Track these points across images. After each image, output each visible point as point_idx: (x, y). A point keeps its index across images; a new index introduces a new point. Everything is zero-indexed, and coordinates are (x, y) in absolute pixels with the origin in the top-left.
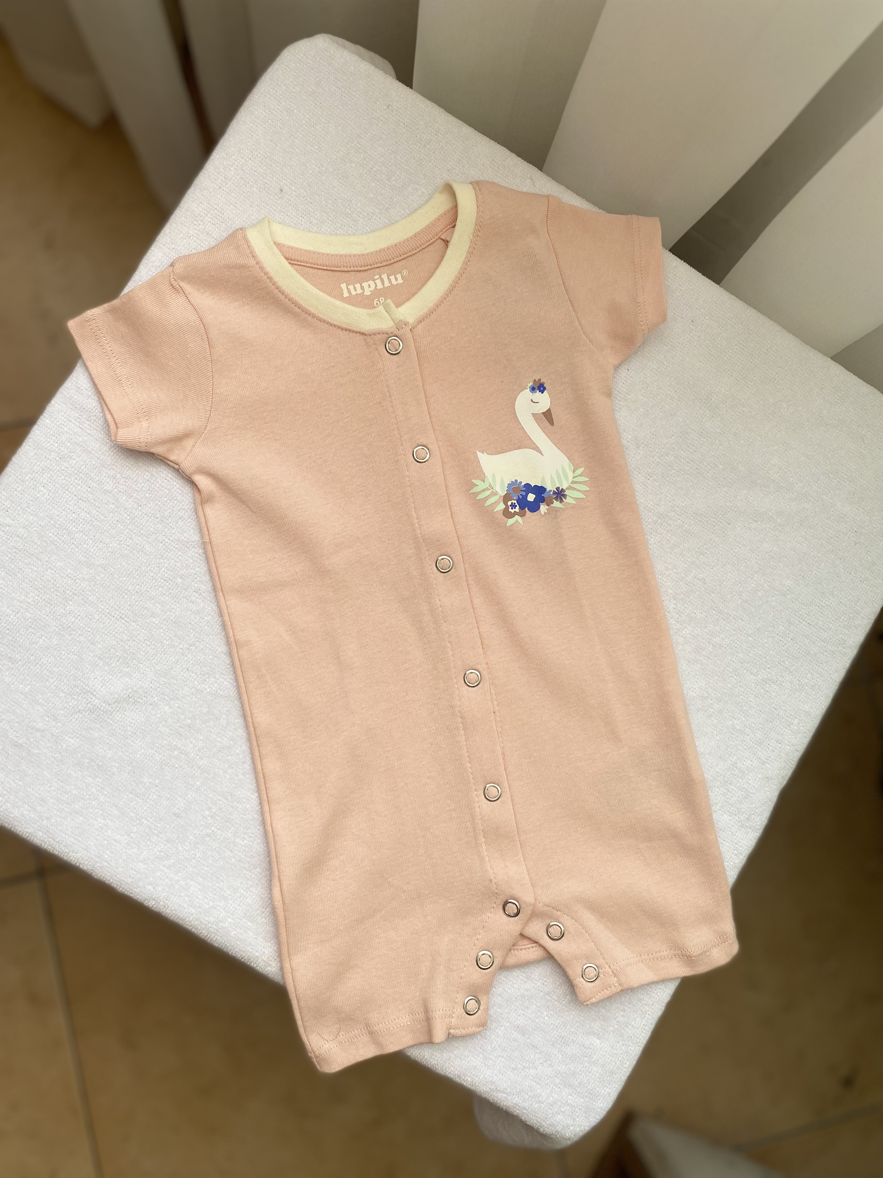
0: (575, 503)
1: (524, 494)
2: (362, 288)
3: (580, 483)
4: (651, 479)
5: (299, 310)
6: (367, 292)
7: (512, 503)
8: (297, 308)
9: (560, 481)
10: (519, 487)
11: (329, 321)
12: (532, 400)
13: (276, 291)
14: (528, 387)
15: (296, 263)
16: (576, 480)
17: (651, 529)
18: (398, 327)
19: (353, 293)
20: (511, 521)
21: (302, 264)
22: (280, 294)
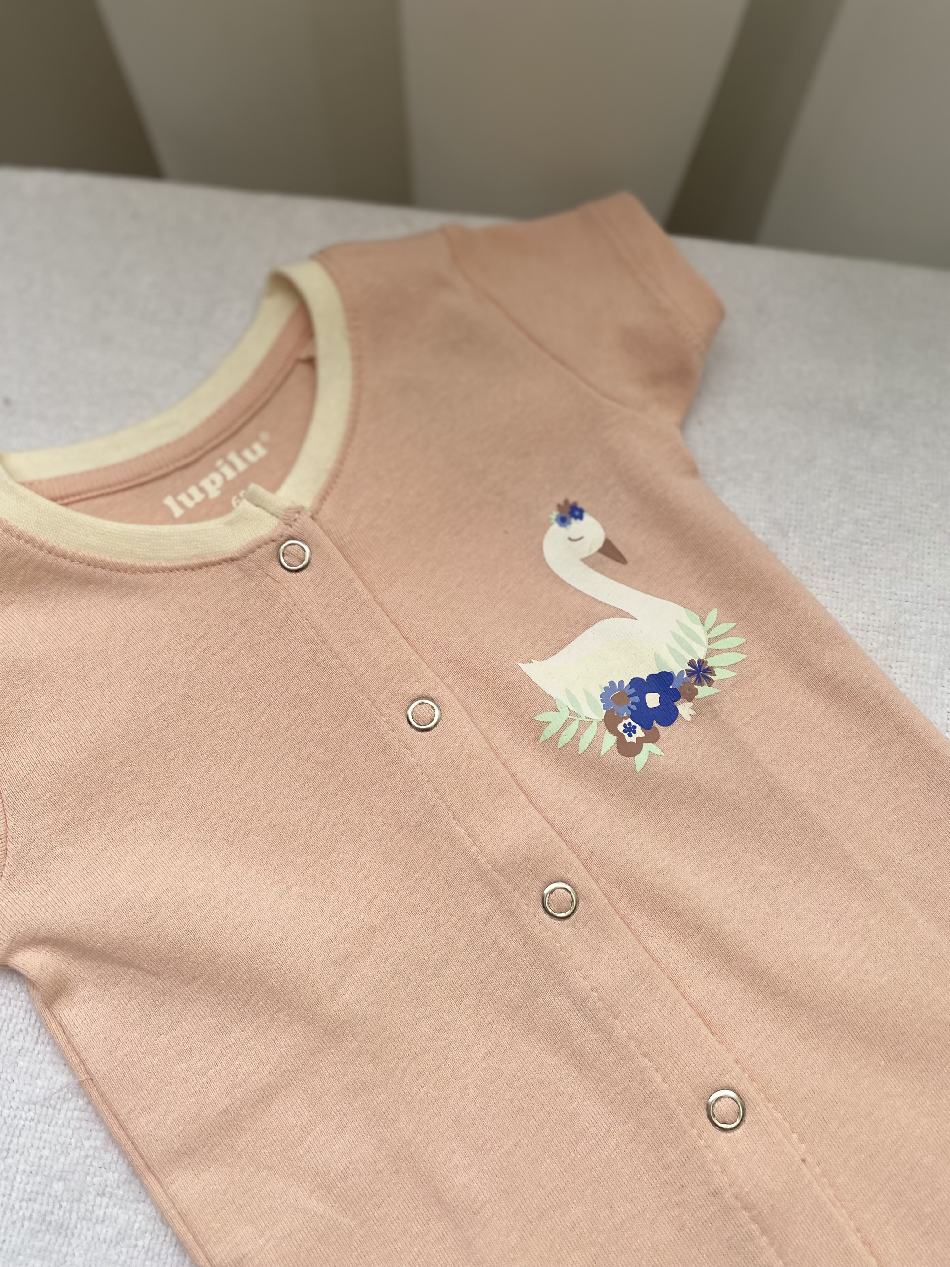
0: (734, 674)
1: (637, 699)
2: (202, 490)
3: (724, 636)
4: (836, 576)
5: (104, 571)
6: (214, 493)
7: (625, 725)
8: (98, 570)
9: (691, 650)
10: (623, 692)
11: (164, 565)
12: (570, 539)
13: (51, 557)
14: (553, 521)
15: (72, 499)
16: (713, 634)
17: (886, 659)
18: (288, 522)
19: (190, 504)
20: (641, 760)
21: (83, 496)
22: (60, 560)
